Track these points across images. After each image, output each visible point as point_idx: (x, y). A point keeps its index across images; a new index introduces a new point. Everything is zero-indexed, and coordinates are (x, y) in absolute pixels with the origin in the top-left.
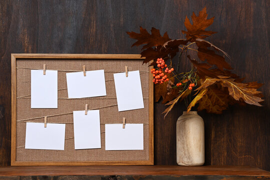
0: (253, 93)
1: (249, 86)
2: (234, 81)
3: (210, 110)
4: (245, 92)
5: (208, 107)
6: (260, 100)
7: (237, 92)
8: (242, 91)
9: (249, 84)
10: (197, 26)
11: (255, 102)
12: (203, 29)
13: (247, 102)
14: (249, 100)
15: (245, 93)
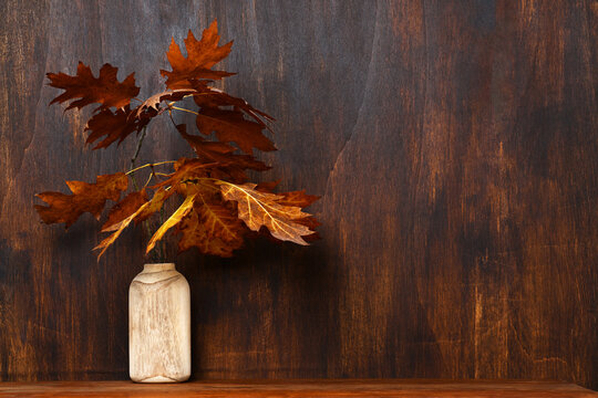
0: (293, 216)
1: (289, 201)
2: (256, 189)
3: (207, 250)
4: (276, 213)
5: (202, 242)
6: (307, 231)
7: (257, 213)
8: (269, 210)
9: (287, 196)
10: (196, 60)
11: (296, 235)
12: (206, 66)
13: (276, 235)
14: (280, 231)
15: (276, 215)
